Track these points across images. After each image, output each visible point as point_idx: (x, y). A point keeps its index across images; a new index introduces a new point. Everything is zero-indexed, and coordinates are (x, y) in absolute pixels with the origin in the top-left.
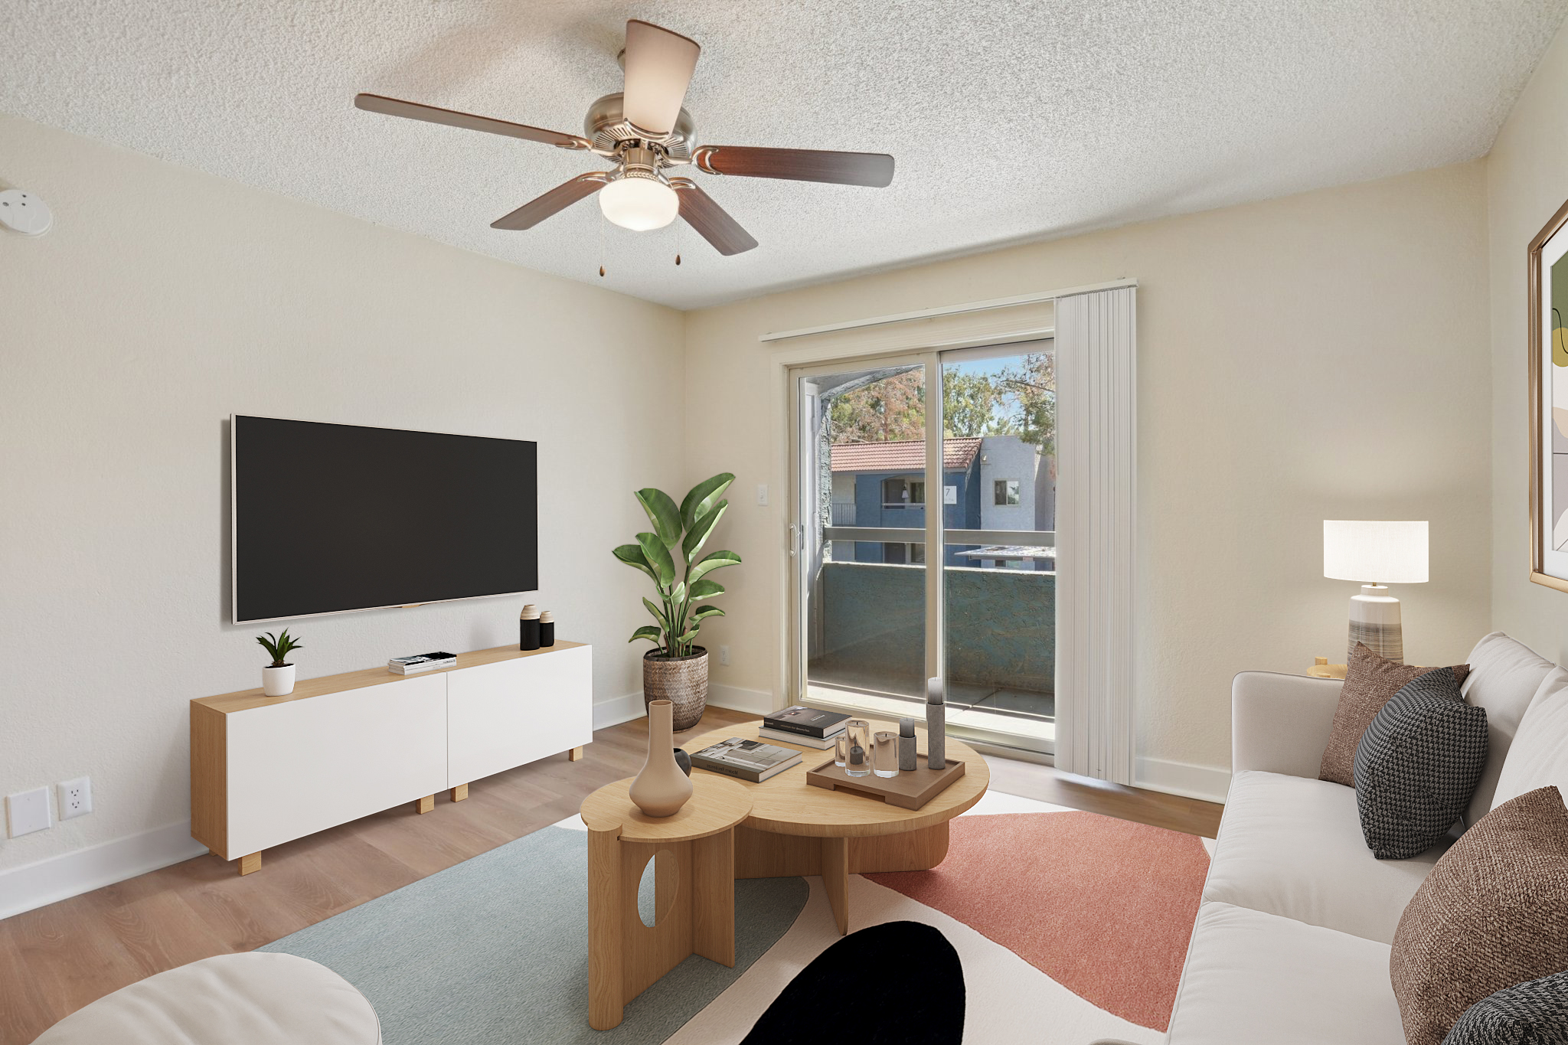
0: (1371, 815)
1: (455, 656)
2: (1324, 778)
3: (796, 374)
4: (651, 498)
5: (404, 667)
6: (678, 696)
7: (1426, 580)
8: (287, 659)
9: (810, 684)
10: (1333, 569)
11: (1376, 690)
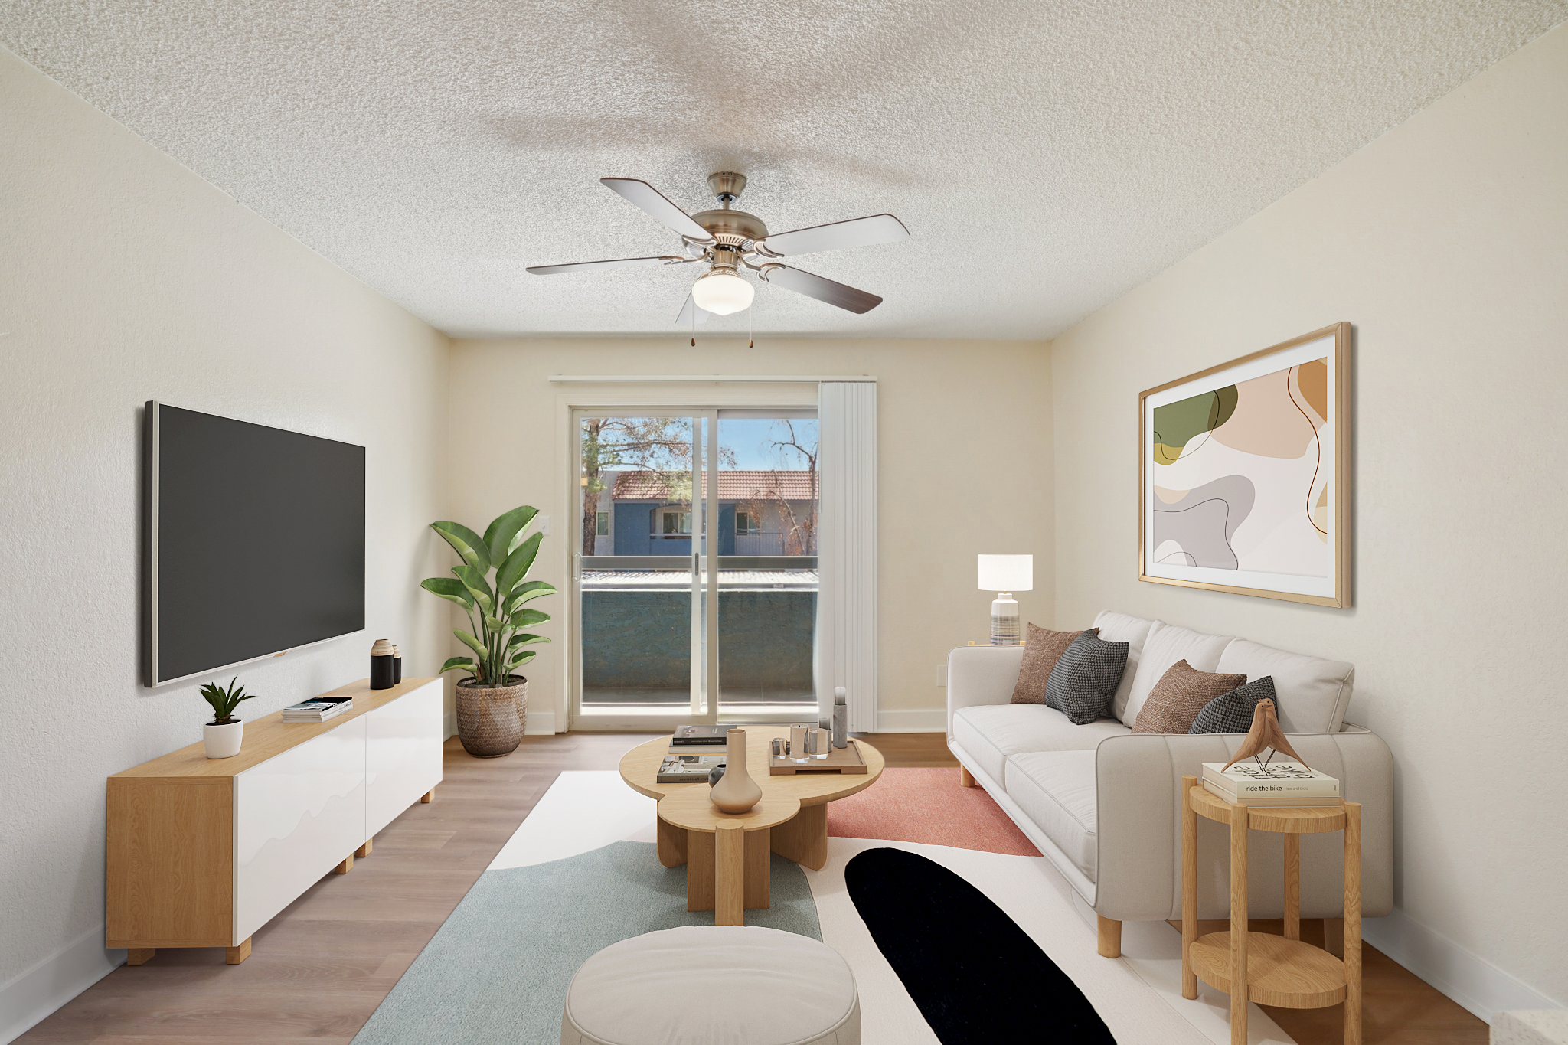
0: (1071, 705)
1: (350, 698)
2: (1016, 702)
3: (576, 413)
4: (448, 530)
5: (321, 713)
6: (508, 720)
7: (1031, 589)
8: (235, 713)
9: (584, 705)
10: (984, 583)
11: (1049, 647)
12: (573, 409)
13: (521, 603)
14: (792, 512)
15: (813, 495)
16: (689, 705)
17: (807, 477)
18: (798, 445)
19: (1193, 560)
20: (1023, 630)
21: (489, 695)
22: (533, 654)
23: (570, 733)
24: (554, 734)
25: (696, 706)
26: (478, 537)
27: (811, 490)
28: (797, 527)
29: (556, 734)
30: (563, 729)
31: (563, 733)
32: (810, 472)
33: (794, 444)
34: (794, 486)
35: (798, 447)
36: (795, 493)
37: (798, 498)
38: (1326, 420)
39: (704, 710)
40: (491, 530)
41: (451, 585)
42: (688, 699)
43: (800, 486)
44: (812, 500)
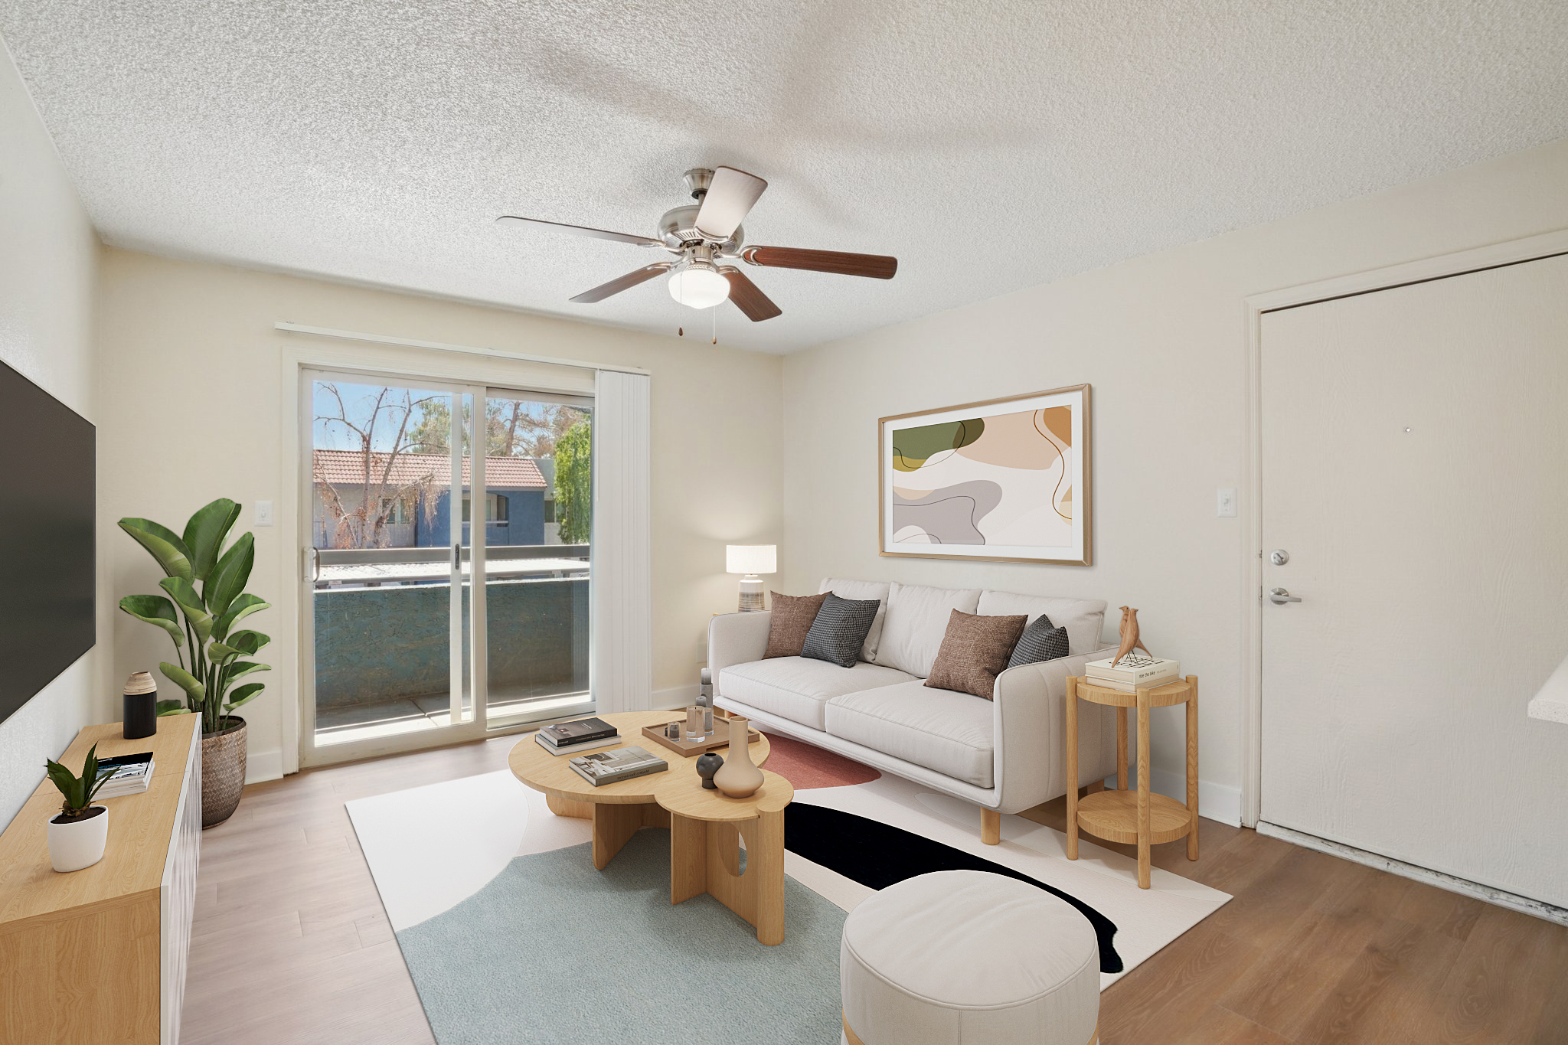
2: (769, 656)
4: (142, 529)
7: (775, 570)
11: (799, 609)
12: (303, 367)
13: (241, 624)
14: (339, 498)
15: (367, 479)
16: (449, 712)
17: (360, 459)
18: (348, 422)
19: (936, 538)
20: (768, 600)
21: (212, 747)
22: (261, 687)
23: (303, 772)
24: (282, 777)
25: (460, 713)
26: (178, 538)
27: (365, 473)
28: (346, 515)
29: (286, 776)
30: (295, 769)
31: (294, 774)
32: (363, 452)
33: (343, 420)
34: (338, 467)
35: (349, 424)
36: (340, 476)
37: (345, 481)
38: (1070, 445)
39: (468, 717)
40: (190, 529)
41: (152, 605)
42: (448, 706)
43: (346, 467)
44: (366, 485)
